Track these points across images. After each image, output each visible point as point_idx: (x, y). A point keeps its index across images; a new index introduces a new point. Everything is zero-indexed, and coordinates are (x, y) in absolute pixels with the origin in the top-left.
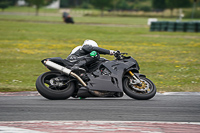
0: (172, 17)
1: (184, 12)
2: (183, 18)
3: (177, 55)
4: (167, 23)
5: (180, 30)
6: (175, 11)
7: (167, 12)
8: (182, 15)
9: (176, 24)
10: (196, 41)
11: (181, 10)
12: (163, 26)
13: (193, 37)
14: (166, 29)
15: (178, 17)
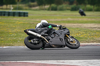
0: (7, 9)
1: (13, 7)
2: (13, 10)
3: (10, 28)
4: (5, 12)
5: (11, 15)
6: (8, 6)
7: (5, 7)
8: (12, 8)
9: (9, 13)
10: (19, 21)
11: (11, 6)
12: (3, 13)
13: (18, 19)
14: (4, 15)
15: (10, 9)
